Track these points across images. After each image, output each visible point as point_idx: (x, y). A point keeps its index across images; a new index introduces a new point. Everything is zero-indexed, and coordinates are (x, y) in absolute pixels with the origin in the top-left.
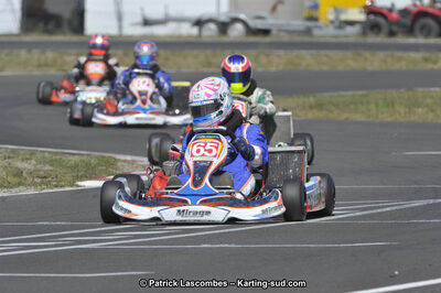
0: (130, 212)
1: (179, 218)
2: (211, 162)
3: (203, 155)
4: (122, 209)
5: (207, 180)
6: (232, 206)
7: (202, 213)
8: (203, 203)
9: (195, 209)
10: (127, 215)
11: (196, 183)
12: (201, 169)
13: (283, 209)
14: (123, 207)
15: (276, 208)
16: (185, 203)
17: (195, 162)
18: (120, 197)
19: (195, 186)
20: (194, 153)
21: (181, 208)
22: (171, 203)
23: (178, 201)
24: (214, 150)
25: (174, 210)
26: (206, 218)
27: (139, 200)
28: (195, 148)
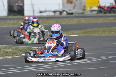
1: (44, 61)
2: (52, 46)
3: (50, 45)
4: (30, 59)
5: (51, 51)
6: (57, 57)
7: (49, 59)
8: (50, 57)
9: (47, 59)
10: (31, 61)
11: (48, 52)
12: (49, 48)
13: (70, 58)
15: (68, 58)
16: (45, 57)
17: (48, 47)
18: (29, 56)
20: (48, 44)
21: (44, 58)
22: (41, 57)
23: (43, 56)
24: (53, 43)
25: (42, 59)
26: (50, 61)
27: (34, 57)
28: (48, 43)
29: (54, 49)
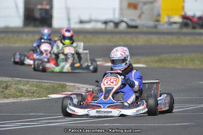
0: (74, 111)
1: (97, 114)
2: (113, 88)
3: (110, 84)
4: (71, 110)
5: (110, 96)
6: (122, 109)
7: (108, 112)
8: (109, 107)
9: (104, 110)
10: (73, 113)
11: (105, 98)
12: (108, 91)
13: (147, 110)
14: (72, 109)
15: (143, 109)
16: (100, 107)
17: (106, 88)
18: (70, 104)
19: (105, 99)
20: (105, 84)
21: (98, 110)
22: (93, 107)
23: (97, 106)
24: (115, 82)
25: (95, 111)
26: (110, 114)
27: (80, 106)
28: (106, 81)
29: (116, 92)
